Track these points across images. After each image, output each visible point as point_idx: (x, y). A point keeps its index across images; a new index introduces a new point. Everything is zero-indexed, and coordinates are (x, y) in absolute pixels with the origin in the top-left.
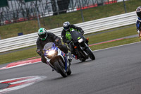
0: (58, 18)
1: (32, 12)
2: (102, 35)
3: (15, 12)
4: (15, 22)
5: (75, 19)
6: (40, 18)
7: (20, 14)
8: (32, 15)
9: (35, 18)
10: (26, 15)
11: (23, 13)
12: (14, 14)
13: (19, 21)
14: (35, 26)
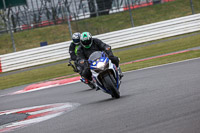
0: (97, 21)
1: (60, 12)
2: (159, 45)
3: (37, 13)
4: (36, 27)
5: (120, 23)
6: (71, 21)
7: (43, 15)
8: (60, 16)
9: (64, 21)
10: (51, 17)
11: (48, 14)
12: (35, 15)
13: (42, 26)
14: (64, 33)
